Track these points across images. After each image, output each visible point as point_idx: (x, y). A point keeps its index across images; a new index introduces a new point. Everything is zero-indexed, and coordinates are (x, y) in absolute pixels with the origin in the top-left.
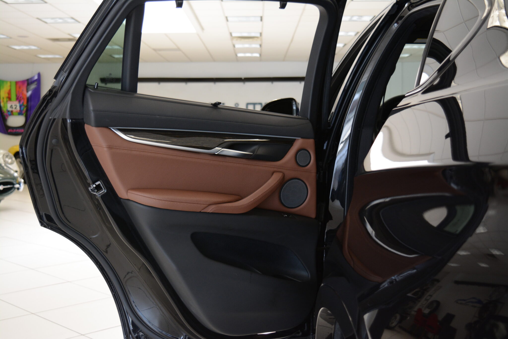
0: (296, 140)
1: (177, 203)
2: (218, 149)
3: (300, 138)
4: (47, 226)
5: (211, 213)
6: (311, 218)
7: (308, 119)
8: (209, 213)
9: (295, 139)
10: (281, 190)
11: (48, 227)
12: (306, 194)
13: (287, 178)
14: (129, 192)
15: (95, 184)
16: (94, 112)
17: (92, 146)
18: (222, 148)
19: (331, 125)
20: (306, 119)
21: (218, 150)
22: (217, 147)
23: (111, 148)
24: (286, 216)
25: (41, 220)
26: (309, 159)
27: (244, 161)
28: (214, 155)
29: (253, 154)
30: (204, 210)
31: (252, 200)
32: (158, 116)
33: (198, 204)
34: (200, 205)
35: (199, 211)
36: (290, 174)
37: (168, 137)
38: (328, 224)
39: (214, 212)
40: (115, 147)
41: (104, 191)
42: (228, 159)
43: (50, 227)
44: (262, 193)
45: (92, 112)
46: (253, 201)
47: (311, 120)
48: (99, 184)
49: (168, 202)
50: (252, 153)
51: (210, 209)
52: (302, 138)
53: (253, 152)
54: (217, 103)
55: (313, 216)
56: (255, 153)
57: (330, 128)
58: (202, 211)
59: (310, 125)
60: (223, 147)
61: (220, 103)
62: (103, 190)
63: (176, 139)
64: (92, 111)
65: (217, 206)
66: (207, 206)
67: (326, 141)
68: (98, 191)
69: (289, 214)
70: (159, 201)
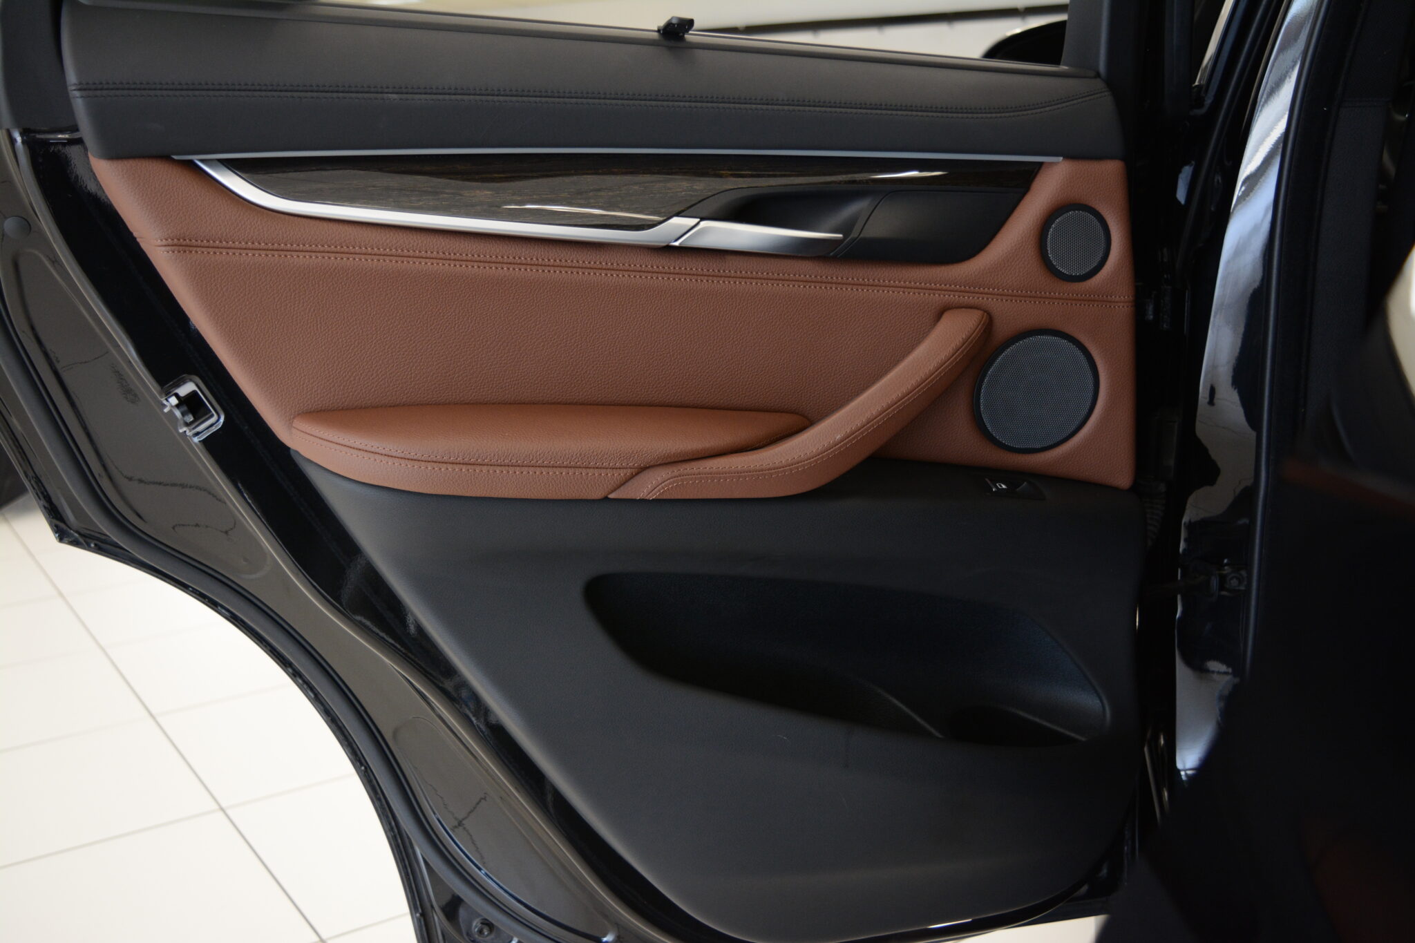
0: (1043, 168)
1: (491, 469)
2: (681, 226)
3: (1061, 158)
4: (81, 540)
5: (653, 500)
6: (1115, 489)
7: (1098, 75)
8: (643, 501)
9: (1041, 164)
10: (982, 381)
11: (86, 546)
12: (1090, 395)
13: (1003, 330)
14: (295, 428)
15: (177, 395)
16: (84, 93)
17: (138, 240)
18: (702, 219)
19: (1208, 101)
20: (1090, 78)
21: (677, 229)
22: (678, 214)
23: (187, 246)
24: (1004, 487)
25: (55, 522)
26: (1103, 245)
27: (809, 269)
28: (667, 250)
29: (846, 237)
30: (617, 491)
31: (838, 437)
32: (395, 96)
33: (586, 468)
34: (597, 472)
35: (597, 494)
36: (1010, 315)
37: (453, 182)
38: (1191, 500)
39: (665, 497)
40: (208, 241)
41: (216, 421)
42: (733, 264)
43: (96, 545)
44: (884, 405)
45: (77, 94)
46: (842, 440)
47: (1111, 83)
48: (194, 394)
49: (450, 467)
50: (841, 236)
51: (648, 487)
52: (1069, 156)
53: (846, 228)
54: (674, 21)
55: (1122, 477)
56: (854, 234)
57: (1203, 111)
58: (611, 496)
59: (1106, 101)
60: (704, 215)
61: (690, 23)
62: (212, 416)
63: (489, 189)
64: (74, 88)
65: (676, 473)
66: (632, 477)
67: (1187, 163)
68: (196, 419)
69: (1014, 476)
70: (410, 464)
